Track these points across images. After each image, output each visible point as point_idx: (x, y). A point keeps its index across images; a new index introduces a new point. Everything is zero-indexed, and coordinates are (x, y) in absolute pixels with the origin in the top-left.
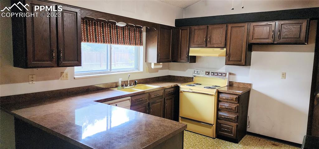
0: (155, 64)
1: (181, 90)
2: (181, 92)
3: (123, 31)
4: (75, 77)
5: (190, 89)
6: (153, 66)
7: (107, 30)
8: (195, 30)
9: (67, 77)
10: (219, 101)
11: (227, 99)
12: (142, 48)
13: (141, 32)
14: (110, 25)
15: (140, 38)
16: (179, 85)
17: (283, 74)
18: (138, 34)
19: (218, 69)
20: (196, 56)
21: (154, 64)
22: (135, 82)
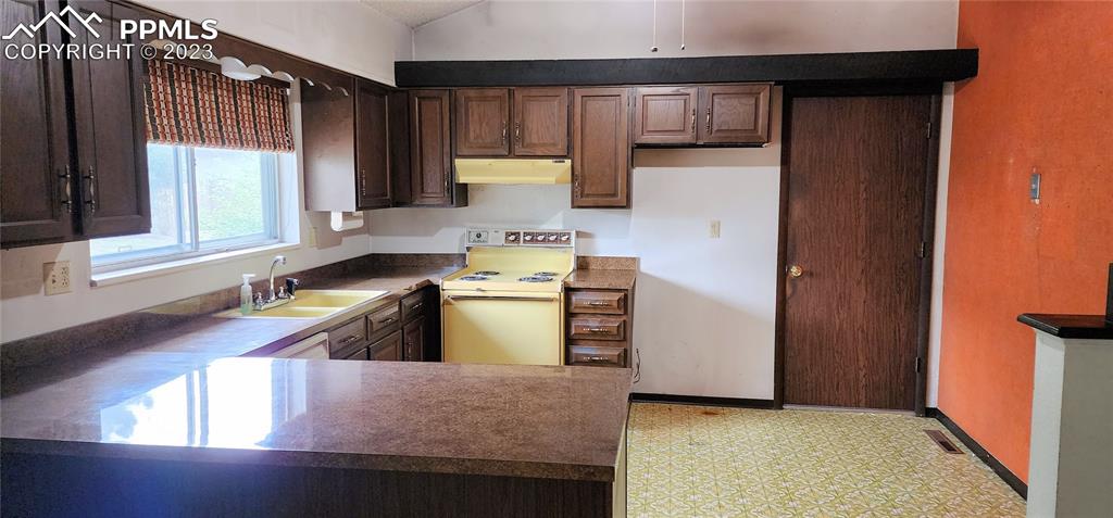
0: (347, 216)
1: (445, 295)
2: (447, 302)
3: (235, 97)
4: (94, 278)
5: (479, 290)
6: (337, 223)
7: (184, 90)
8: (468, 99)
9: (66, 283)
10: (569, 315)
11: (595, 307)
12: (290, 161)
13: (284, 101)
14: (193, 72)
15: (285, 123)
16: (435, 279)
17: (713, 226)
18: (277, 110)
19: (543, 223)
20: (466, 185)
21: (341, 214)
22: (289, 284)
